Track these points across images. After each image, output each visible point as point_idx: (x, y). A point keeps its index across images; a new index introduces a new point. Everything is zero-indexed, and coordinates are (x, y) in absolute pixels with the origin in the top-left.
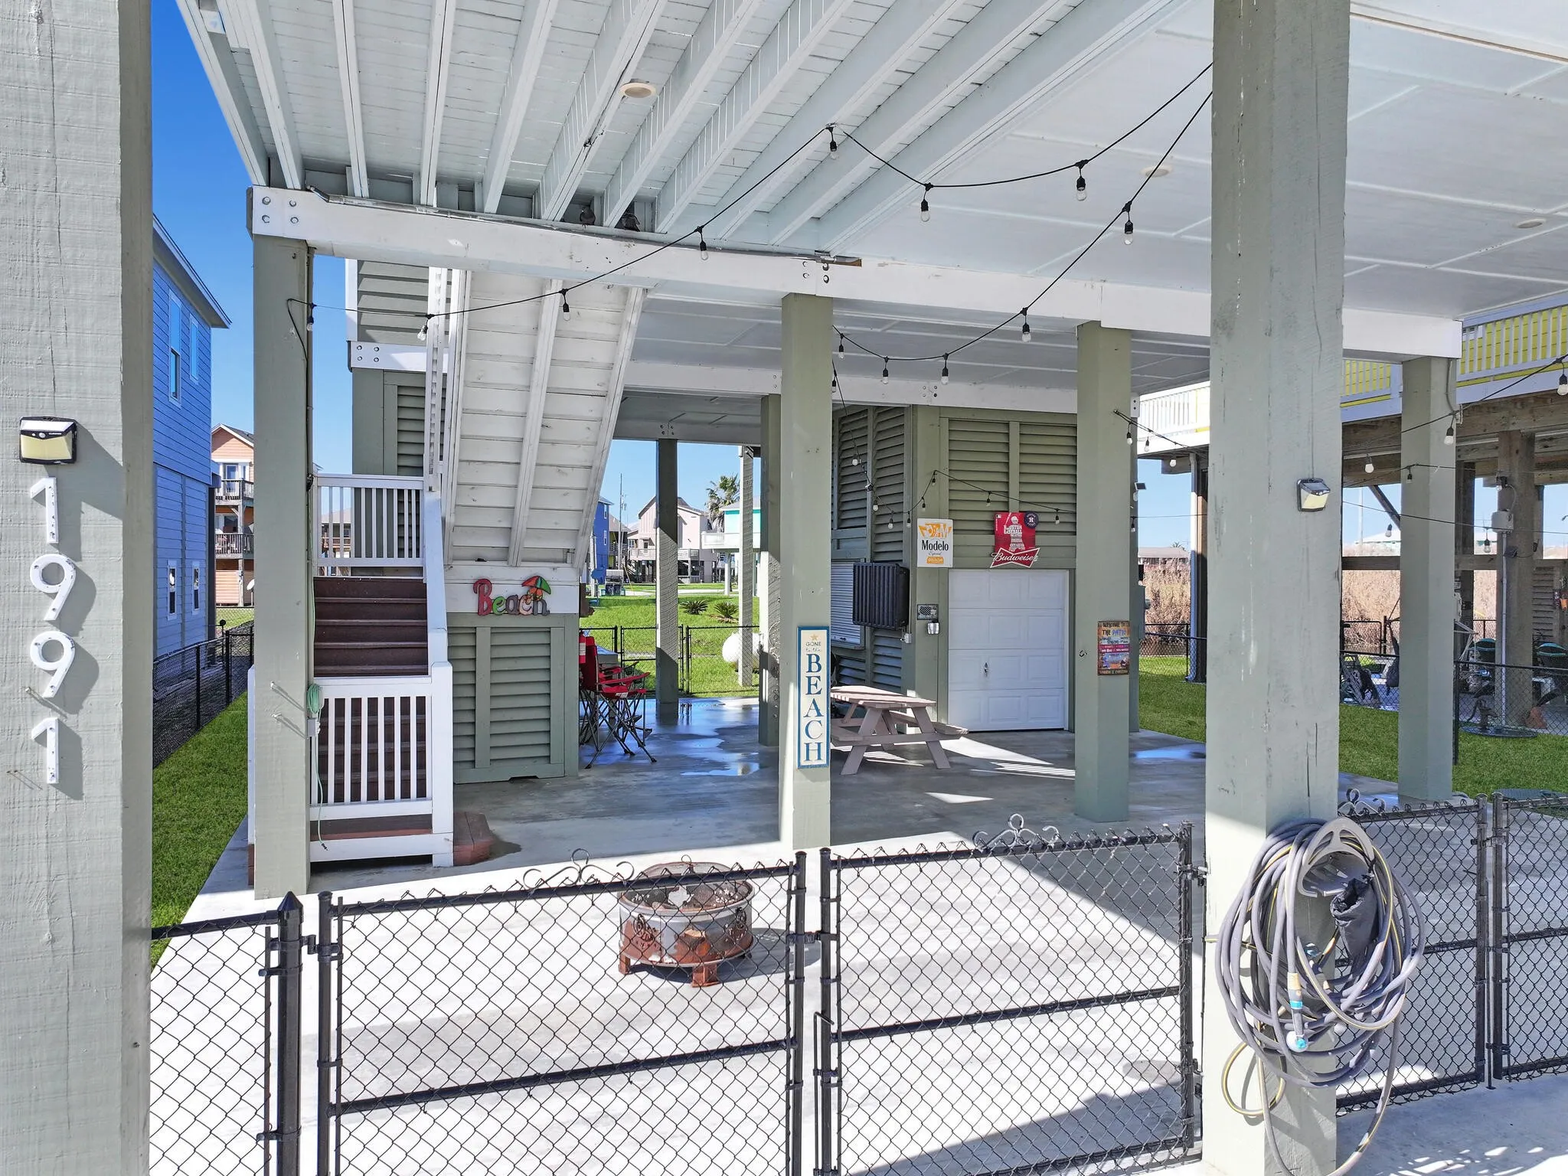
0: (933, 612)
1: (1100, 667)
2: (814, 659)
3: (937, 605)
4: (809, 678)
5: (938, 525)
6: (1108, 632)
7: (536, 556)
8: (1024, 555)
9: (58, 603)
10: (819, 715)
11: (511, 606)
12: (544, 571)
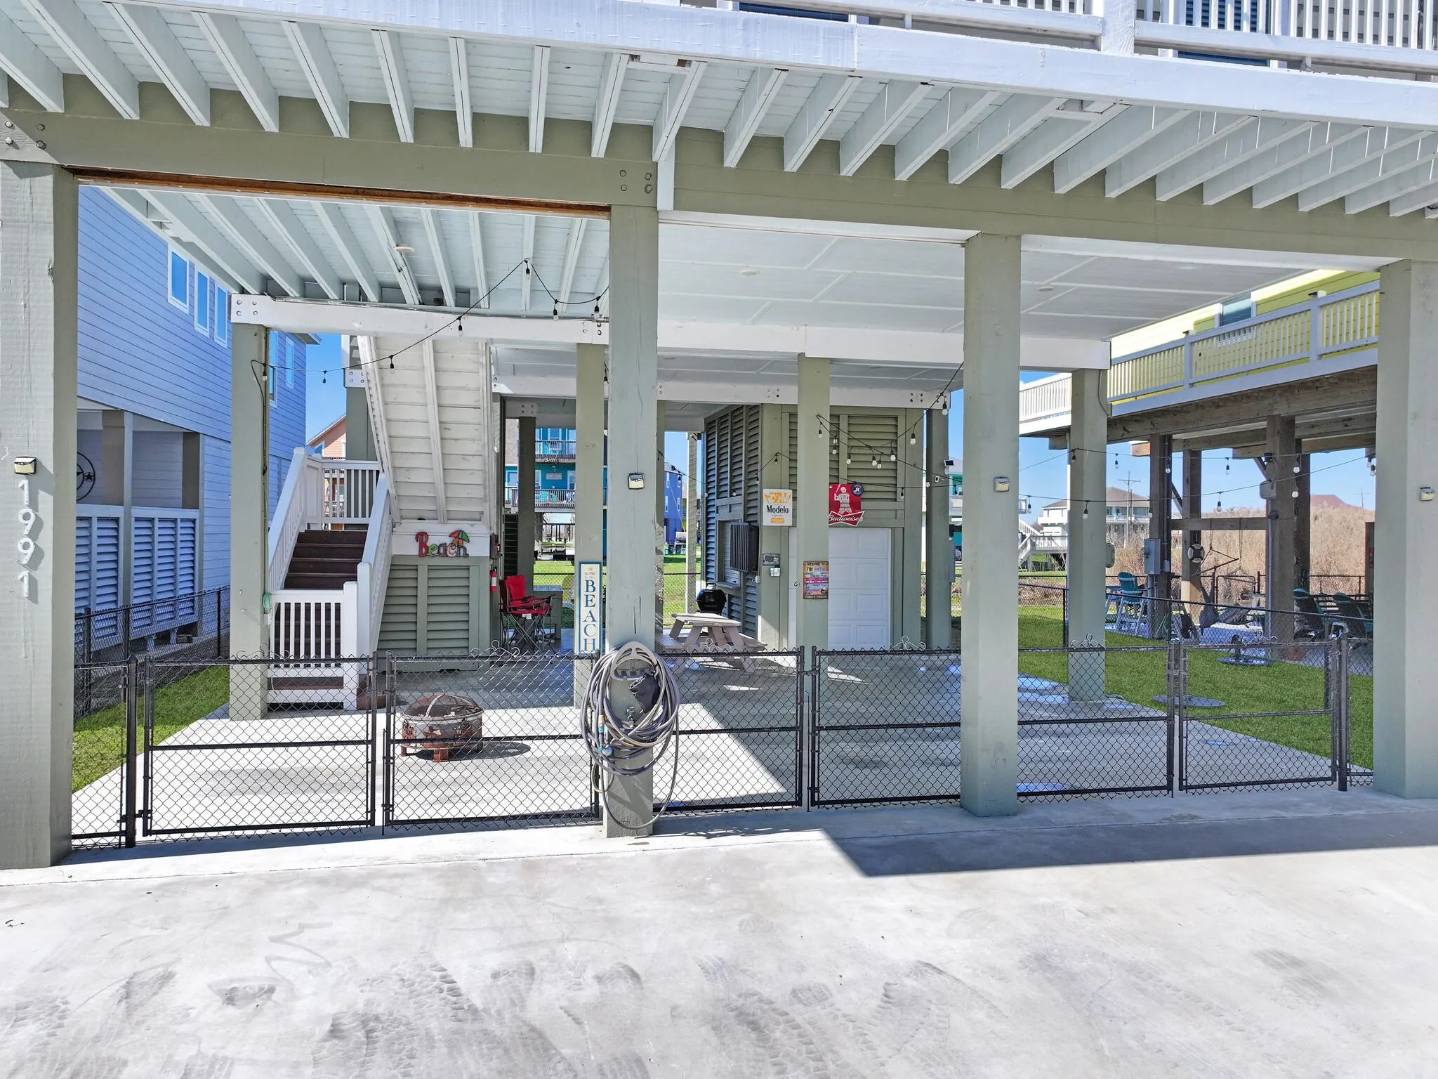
0: (776, 559)
1: (805, 593)
2: (590, 583)
3: (779, 555)
4: (587, 596)
5: (780, 494)
6: (811, 569)
7: (460, 517)
8: (851, 516)
9: (29, 528)
10: (594, 620)
11: (442, 551)
12: (465, 526)
